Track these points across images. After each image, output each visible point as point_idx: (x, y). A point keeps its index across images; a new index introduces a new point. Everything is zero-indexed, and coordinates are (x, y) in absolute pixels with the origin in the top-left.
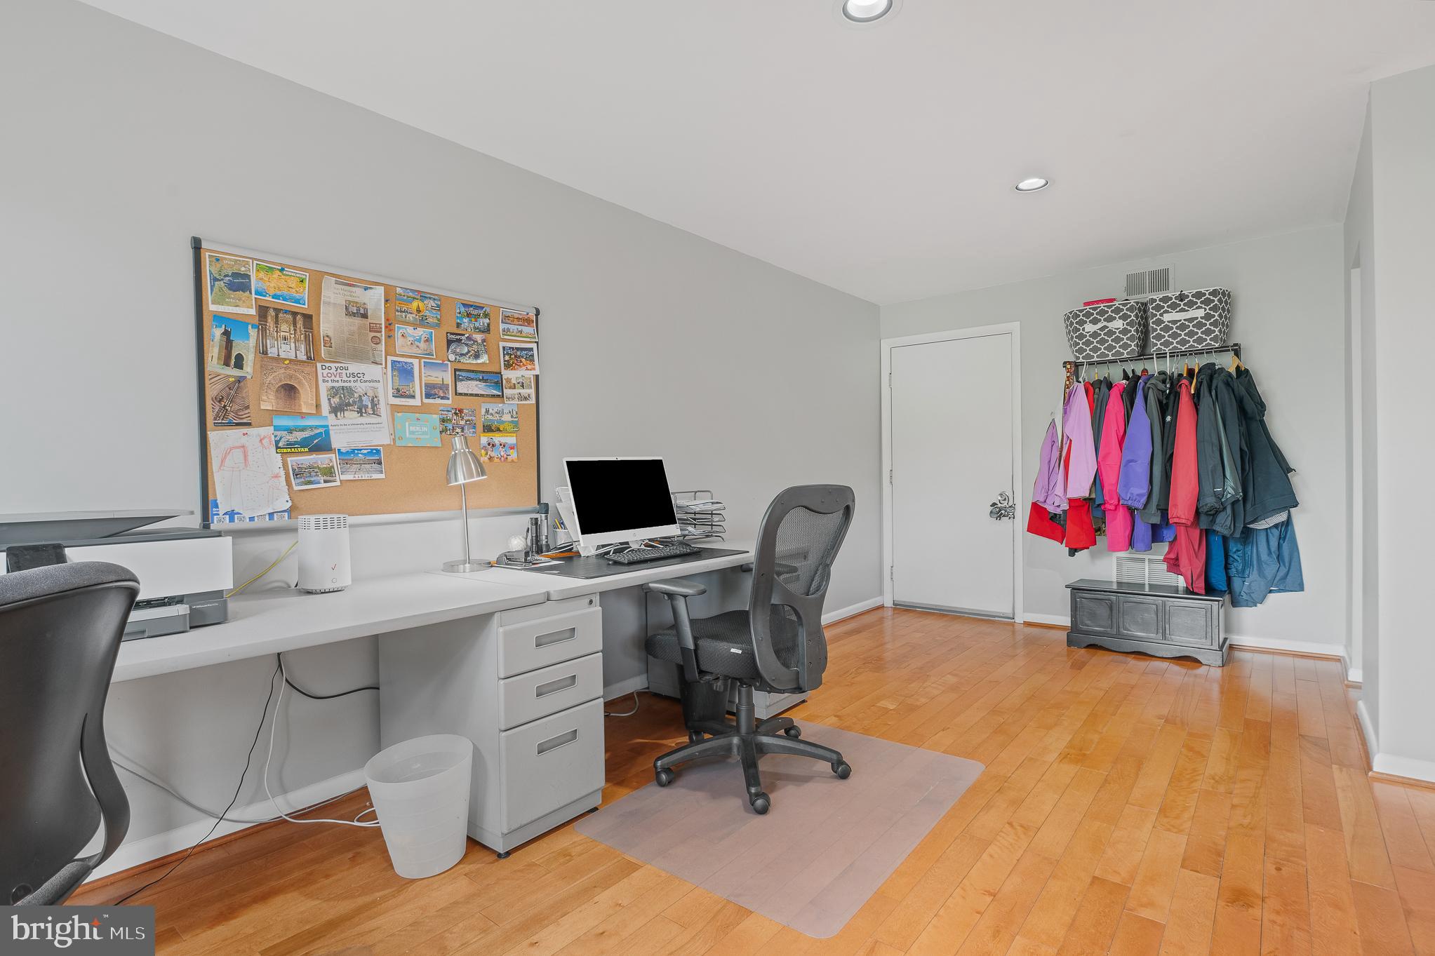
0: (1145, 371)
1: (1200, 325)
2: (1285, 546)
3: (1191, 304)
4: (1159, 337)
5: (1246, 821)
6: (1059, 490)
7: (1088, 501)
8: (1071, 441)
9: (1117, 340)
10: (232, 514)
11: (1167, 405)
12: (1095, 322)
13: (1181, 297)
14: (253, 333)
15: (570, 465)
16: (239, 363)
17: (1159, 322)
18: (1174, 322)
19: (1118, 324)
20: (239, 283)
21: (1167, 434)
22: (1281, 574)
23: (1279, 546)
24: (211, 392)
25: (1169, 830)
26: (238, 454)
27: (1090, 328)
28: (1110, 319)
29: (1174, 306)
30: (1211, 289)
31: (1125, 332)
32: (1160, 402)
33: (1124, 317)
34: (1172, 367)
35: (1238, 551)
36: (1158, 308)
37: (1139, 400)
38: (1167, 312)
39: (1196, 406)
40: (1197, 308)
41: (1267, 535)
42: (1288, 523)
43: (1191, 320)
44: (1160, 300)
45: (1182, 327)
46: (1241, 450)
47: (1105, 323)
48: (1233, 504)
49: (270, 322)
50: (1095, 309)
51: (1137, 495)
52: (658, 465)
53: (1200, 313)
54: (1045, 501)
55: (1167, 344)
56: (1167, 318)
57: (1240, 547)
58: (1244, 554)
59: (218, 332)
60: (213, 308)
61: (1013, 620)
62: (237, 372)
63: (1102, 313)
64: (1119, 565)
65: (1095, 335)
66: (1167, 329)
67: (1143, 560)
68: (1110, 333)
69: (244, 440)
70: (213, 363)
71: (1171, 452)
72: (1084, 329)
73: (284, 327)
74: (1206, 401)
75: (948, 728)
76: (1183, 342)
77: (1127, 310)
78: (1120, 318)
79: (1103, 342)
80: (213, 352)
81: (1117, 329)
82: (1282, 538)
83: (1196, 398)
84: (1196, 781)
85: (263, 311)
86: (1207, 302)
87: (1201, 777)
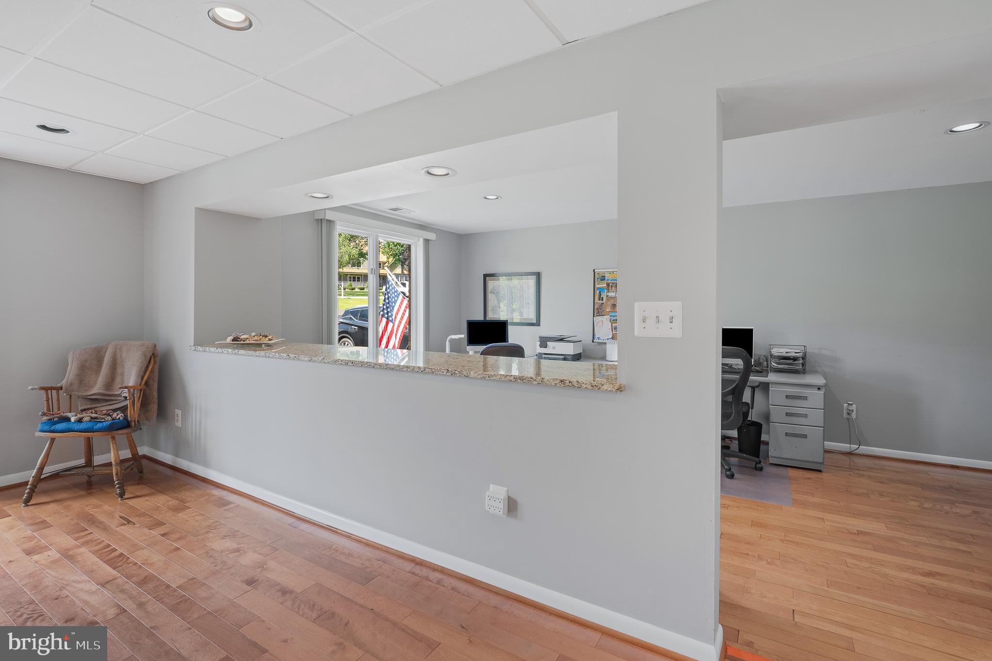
10: (599, 338)
14: (606, 291)
15: (724, 330)
16: (602, 300)
20: (603, 278)
24: (596, 307)
26: (601, 323)
49: (610, 288)
52: (751, 331)
59: (598, 292)
60: (597, 286)
62: (602, 302)
69: (603, 319)
70: (597, 300)
73: (613, 288)
80: (597, 297)
85: (608, 285)
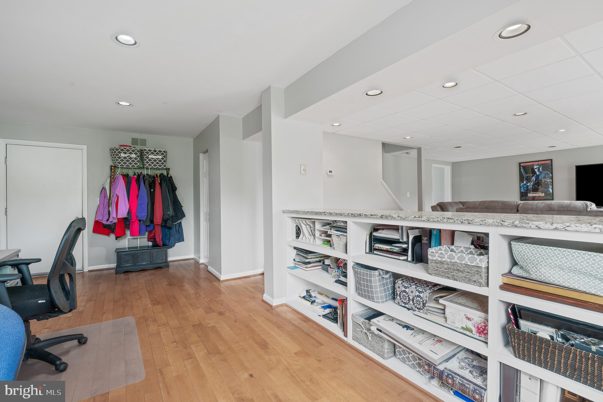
0: (141, 173)
1: (160, 161)
2: (180, 229)
3: (158, 154)
4: (147, 162)
5: (209, 299)
6: (114, 215)
7: (125, 219)
8: (118, 196)
9: (133, 161)
11: (152, 185)
12: (125, 153)
13: (155, 151)
17: (147, 158)
18: (153, 158)
19: (133, 156)
21: (152, 196)
22: (179, 237)
23: (179, 229)
25: (196, 309)
27: (123, 155)
28: (131, 153)
29: (152, 153)
30: (164, 150)
31: (136, 159)
32: (149, 185)
33: (136, 154)
34: (150, 172)
35: (168, 232)
36: (147, 153)
37: (142, 183)
38: (150, 155)
39: (161, 186)
40: (159, 155)
41: (176, 226)
42: (181, 222)
43: (158, 159)
44: (148, 150)
45: (155, 161)
46: (173, 201)
47: (129, 155)
48: (172, 217)
50: (125, 149)
51: (144, 216)
53: (160, 157)
54: (102, 220)
55: (150, 165)
56: (150, 156)
57: (168, 230)
58: (170, 232)
61: (83, 271)
63: (128, 150)
64: (128, 241)
65: (125, 158)
66: (150, 160)
67: (138, 238)
68: (131, 158)
71: (153, 201)
72: (120, 155)
74: (164, 185)
75: (105, 313)
76: (155, 165)
77: (137, 151)
78: (134, 153)
79: (128, 161)
81: (133, 157)
82: (179, 226)
83: (160, 184)
84: (191, 296)
86: (162, 154)
87: (191, 295)
